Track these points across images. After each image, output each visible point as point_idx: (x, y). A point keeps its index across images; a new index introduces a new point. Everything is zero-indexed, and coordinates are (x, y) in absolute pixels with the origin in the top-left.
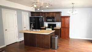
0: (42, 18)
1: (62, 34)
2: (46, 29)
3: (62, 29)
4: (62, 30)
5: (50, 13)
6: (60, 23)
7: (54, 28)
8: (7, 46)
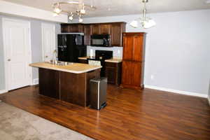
0: (83, 37)
1: (124, 75)
2: (87, 63)
3: (124, 63)
4: (125, 67)
5: (100, 27)
6: (121, 48)
7: (106, 61)
8: (9, 91)
